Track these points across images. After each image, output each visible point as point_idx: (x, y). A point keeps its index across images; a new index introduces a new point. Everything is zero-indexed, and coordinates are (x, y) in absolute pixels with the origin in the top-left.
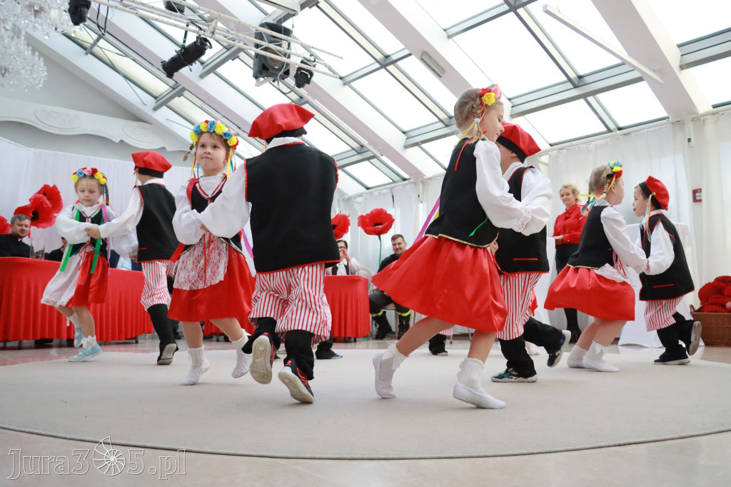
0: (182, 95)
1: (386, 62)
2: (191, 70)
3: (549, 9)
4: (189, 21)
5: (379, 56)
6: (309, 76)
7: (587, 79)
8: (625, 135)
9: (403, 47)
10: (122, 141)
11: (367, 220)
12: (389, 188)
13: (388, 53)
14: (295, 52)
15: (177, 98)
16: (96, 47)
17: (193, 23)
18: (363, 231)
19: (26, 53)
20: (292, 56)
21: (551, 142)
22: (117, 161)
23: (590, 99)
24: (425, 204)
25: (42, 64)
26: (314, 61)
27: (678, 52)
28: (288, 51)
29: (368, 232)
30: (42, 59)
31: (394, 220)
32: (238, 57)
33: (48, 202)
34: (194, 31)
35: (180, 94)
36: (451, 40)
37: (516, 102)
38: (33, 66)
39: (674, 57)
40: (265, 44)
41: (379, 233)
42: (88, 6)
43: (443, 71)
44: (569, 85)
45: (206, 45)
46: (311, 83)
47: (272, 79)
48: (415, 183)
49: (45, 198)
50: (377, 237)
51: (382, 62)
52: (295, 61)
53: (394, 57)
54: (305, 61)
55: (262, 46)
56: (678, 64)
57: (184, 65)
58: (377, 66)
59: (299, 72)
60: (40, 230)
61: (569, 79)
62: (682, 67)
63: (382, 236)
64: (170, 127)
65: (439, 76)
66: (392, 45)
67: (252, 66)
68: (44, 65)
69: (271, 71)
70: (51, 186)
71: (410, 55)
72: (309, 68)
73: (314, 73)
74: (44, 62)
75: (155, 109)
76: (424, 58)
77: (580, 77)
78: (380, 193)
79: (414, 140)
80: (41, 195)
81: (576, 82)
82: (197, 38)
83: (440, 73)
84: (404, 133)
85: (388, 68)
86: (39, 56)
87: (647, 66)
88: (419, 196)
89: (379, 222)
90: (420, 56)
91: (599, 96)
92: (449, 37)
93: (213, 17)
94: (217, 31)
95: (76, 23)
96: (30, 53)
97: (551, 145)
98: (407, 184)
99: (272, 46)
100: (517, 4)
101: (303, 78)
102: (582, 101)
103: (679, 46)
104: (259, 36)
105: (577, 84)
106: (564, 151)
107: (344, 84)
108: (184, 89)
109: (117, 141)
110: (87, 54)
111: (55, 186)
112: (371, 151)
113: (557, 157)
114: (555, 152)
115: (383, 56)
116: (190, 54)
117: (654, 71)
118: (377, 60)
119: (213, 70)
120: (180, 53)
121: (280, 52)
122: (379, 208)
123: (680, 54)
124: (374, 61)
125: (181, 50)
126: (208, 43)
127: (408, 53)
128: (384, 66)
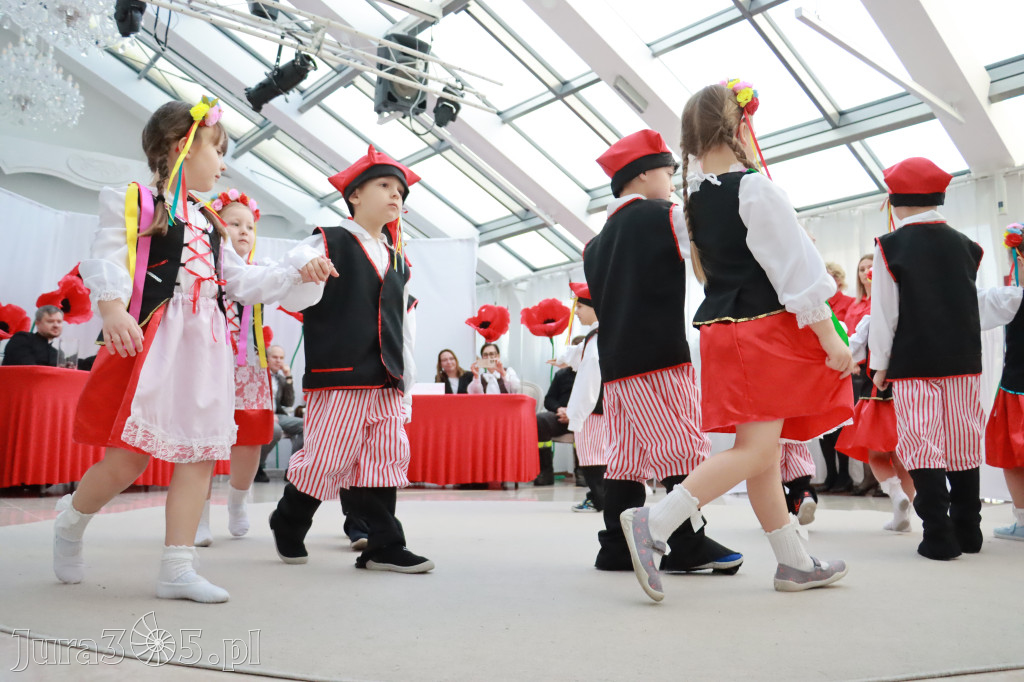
0: (274, 137)
1: (563, 91)
2: (287, 101)
3: (805, 14)
4: (285, 32)
5: (553, 82)
6: (454, 110)
7: (852, 117)
9: (589, 69)
11: (534, 315)
12: (564, 270)
13: (567, 78)
14: (434, 76)
15: (266, 141)
16: (152, 69)
17: (290, 33)
18: (528, 330)
19: (56, 77)
20: (430, 81)
23: (856, 145)
25: (78, 93)
26: (462, 89)
27: (986, 77)
28: (424, 75)
29: (535, 332)
30: (77, 85)
32: (353, 83)
34: (292, 46)
35: (269, 135)
36: (656, 59)
38: (65, 95)
39: (980, 84)
40: (392, 64)
41: (550, 334)
42: (141, 8)
43: (646, 103)
44: (826, 125)
45: (309, 65)
46: (457, 120)
47: (401, 114)
50: (547, 339)
51: (558, 91)
52: (434, 89)
53: (576, 84)
54: (449, 88)
55: (387, 67)
56: (986, 95)
57: (277, 94)
58: (551, 96)
59: (440, 105)
60: (73, 325)
61: (827, 117)
62: (992, 99)
63: (554, 338)
64: (255, 182)
65: (640, 111)
66: (573, 67)
67: (373, 96)
68: (80, 94)
69: (400, 102)
71: (598, 80)
72: (454, 98)
73: (462, 105)
74: (81, 89)
75: (236, 156)
76: (618, 85)
77: (842, 114)
78: (552, 277)
79: (601, 202)
80: (75, 277)
81: (836, 119)
82: (296, 55)
83: (642, 109)
84: (587, 191)
85: (566, 99)
86: (74, 82)
87: (942, 97)
89: (550, 318)
90: (613, 81)
91: (868, 141)
92: (655, 55)
93: (319, 25)
94: (324, 46)
95: (125, 33)
96: (61, 77)
99: (402, 67)
100: (754, 7)
101: (446, 113)
102: (844, 148)
103: (988, 68)
104: (384, 52)
105: (837, 122)
106: (818, 219)
107: (504, 122)
108: (275, 128)
110: (140, 78)
112: (541, 218)
114: (804, 220)
115: (559, 83)
116: (286, 78)
117: (952, 105)
118: (550, 89)
119: (317, 101)
120: (271, 76)
121: (413, 75)
122: (551, 298)
123: (990, 80)
124: (546, 89)
125: (273, 72)
126: (311, 62)
127: (594, 78)
128: (560, 96)
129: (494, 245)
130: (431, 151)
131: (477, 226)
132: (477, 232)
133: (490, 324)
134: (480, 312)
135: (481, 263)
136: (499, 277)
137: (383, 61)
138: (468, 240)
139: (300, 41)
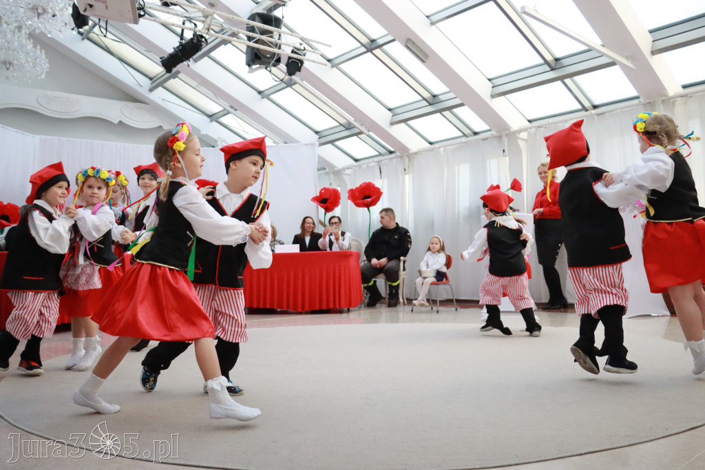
0: (177, 77)
1: (372, 46)
3: (527, 10)
4: (185, 19)
5: (365, 40)
6: (300, 65)
7: (565, 62)
8: (599, 115)
9: (386, 32)
10: (120, 122)
11: (357, 194)
12: (376, 162)
13: (374, 38)
14: (285, 43)
15: (172, 80)
16: (91, 34)
17: (190, 20)
18: (353, 204)
19: (29, 47)
20: (282, 47)
21: (529, 119)
22: (118, 144)
23: (568, 81)
24: (411, 175)
25: (44, 56)
26: (304, 50)
27: (650, 38)
28: (279, 42)
29: (358, 205)
30: (43, 52)
34: (190, 29)
35: (175, 76)
36: (433, 26)
37: (496, 82)
38: (36, 59)
39: (644, 43)
40: (258, 36)
41: (368, 206)
43: (427, 56)
44: (547, 68)
45: (202, 42)
47: (264, 67)
48: (401, 157)
50: (366, 209)
51: (368, 46)
52: (286, 51)
53: (380, 42)
54: (295, 50)
55: (254, 38)
56: (650, 50)
57: (182, 61)
58: (365, 50)
59: (290, 61)
61: (546, 62)
62: (653, 53)
63: (370, 208)
64: (165, 107)
65: (423, 61)
66: (376, 31)
67: (245, 51)
68: (46, 57)
69: (263, 59)
71: (394, 40)
72: (299, 57)
73: (305, 61)
74: (45, 54)
75: (151, 90)
76: (408, 45)
77: (557, 60)
78: (368, 166)
79: (400, 117)
81: (553, 64)
82: (194, 35)
83: (423, 58)
84: (390, 110)
85: (374, 52)
86: (41, 49)
87: (621, 55)
88: (405, 170)
89: (367, 194)
90: (405, 42)
91: (577, 78)
92: (432, 24)
93: (207, 14)
95: (79, 26)
96: (32, 45)
97: (530, 121)
98: (394, 158)
99: (264, 38)
101: (294, 66)
102: (559, 83)
103: (651, 32)
104: (252, 29)
105: (554, 66)
106: (542, 129)
107: (333, 67)
108: (178, 72)
109: (116, 122)
110: (83, 39)
112: (358, 128)
113: (535, 134)
114: (533, 130)
115: (368, 40)
116: (189, 49)
117: (627, 58)
118: (363, 45)
119: (207, 54)
120: (177, 50)
121: (271, 43)
122: (367, 181)
123: (652, 40)
124: (360, 45)
125: (179, 47)
126: (203, 39)
127: (392, 38)
128: (370, 50)
129: (329, 146)
131: (317, 133)
132: (317, 137)
133: (327, 200)
134: (320, 192)
135: (320, 158)
136: (332, 166)
137: (251, 34)
138: (311, 144)
139: (195, 25)
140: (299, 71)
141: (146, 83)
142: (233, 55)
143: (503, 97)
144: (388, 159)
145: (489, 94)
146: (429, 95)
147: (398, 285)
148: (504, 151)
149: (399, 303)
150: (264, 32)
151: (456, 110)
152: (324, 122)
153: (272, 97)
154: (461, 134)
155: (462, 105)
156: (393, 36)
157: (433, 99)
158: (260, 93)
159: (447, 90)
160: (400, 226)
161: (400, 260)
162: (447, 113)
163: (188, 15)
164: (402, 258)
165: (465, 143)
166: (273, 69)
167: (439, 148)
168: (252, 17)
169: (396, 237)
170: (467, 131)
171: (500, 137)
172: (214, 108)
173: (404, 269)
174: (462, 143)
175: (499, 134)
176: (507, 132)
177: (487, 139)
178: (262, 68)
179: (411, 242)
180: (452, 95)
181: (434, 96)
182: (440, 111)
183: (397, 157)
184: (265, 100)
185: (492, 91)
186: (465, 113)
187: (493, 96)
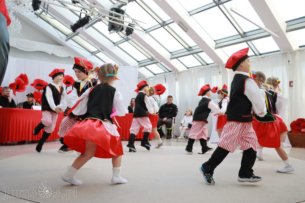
0: (78, 35)
1: (164, 24)
2: (83, 29)
3: (233, 9)
4: (82, 9)
5: (160, 22)
6: (132, 31)
7: (248, 34)
8: (262, 58)
9: (170, 18)
10: (52, 54)
12: (164, 75)
13: (165, 21)
14: (126, 21)
15: (76, 36)
17: (84, 9)
19: (13, 19)
20: (124, 23)
23: (249, 42)
24: (179, 82)
25: (20, 23)
26: (134, 25)
27: (286, 25)
28: (123, 21)
31: (166, 89)
32: (102, 21)
33: (23, 81)
34: (84, 13)
35: (77, 35)
36: (191, 16)
37: (218, 42)
38: (16, 24)
39: (283, 27)
40: (114, 18)
42: (40, 2)
43: (188, 29)
44: (240, 36)
47: (116, 31)
48: (174, 74)
49: (21, 80)
50: (158, 96)
51: (162, 24)
52: (126, 25)
53: (167, 23)
54: (130, 24)
55: (112, 18)
56: (286, 30)
57: (80, 27)
58: (160, 26)
59: (128, 29)
60: (20, 93)
61: (240, 34)
62: (287, 31)
63: (160, 95)
64: (73, 48)
65: (186, 31)
66: (166, 18)
67: (108, 25)
68: (21, 24)
69: (116, 28)
70: (24, 74)
71: (173, 22)
72: (132, 28)
73: (134, 30)
74: (21, 22)
75: (66, 40)
76: (180, 24)
77: (244, 33)
78: (159, 77)
79: (175, 56)
80: (20, 78)
81: (243, 35)
82: (85, 16)
84: (170, 53)
85: (164, 27)
86: (18, 20)
87: (273, 31)
88: (176, 79)
89: (159, 89)
90: (178, 23)
91: (253, 41)
92: (190, 15)
93: (92, 7)
94: (94, 12)
96: (15, 18)
98: (171, 74)
99: (116, 18)
100: (219, 3)
101: (129, 31)
102: (245, 43)
103: (286, 22)
104: (111, 14)
105: (243, 36)
107: (146, 33)
108: (78, 33)
109: (51, 54)
110: (38, 17)
111: (25, 74)
112: (156, 60)
115: (162, 22)
116: (83, 22)
117: (276, 33)
118: (160, 24)
119: (91, 25)
120: (78, 22)
121: (120, 21)
122: (159, 84)
124: (158, 24)
125: (79, 21)
126: (90, 18)
127: (173, 21)
128: (163, 26)
129: (143, 68)
130: (125, 40)
131: (138, 62)
132: (138, 63)
135: (139, 72)
136: (144, 76)
137: (111, 17)
138: (135, 67)
139: (86, 11)
140: (131, 34)
141: (64, 37)
142: (103, 26)
143: (220, 49)
144: (169, 74)
145: (214, 47)
146: (188, 47)
147: (171, 129)
148: (220, 72)
149: (172, 137)
150: (116, 16)
151: (199, 54)
152: (141, 57)
153: (119, 45)
154: (201, 64)
155: (202, 51)
156: (173, 20)
157: (190, 49)
158: (114, 43)
159: (196, 44)
160: (173, 103)
161: (172, 119)
162: (195, 55)
163: (83, 7)
164: (173, 118)
165: (203, 68)
166: (120, 32)
167: (191, 70)
168: (112, 9)
169: (171, 108)
170: (204, 63)
171: (218, 66)
172: (94, 49)
173: (174, 123)
174: (202, 68)
175: (218, 65)
176: (221, 64)
177: (212, 67)
178: (115, 32)
179: (177, 111)
180: (198, 47)
181: (190, 47)
182: (192, 54)
183: (173, 73)
184: (116, 47)
185: (215, 46)
186: (203, 55)
187: (216, 48)
